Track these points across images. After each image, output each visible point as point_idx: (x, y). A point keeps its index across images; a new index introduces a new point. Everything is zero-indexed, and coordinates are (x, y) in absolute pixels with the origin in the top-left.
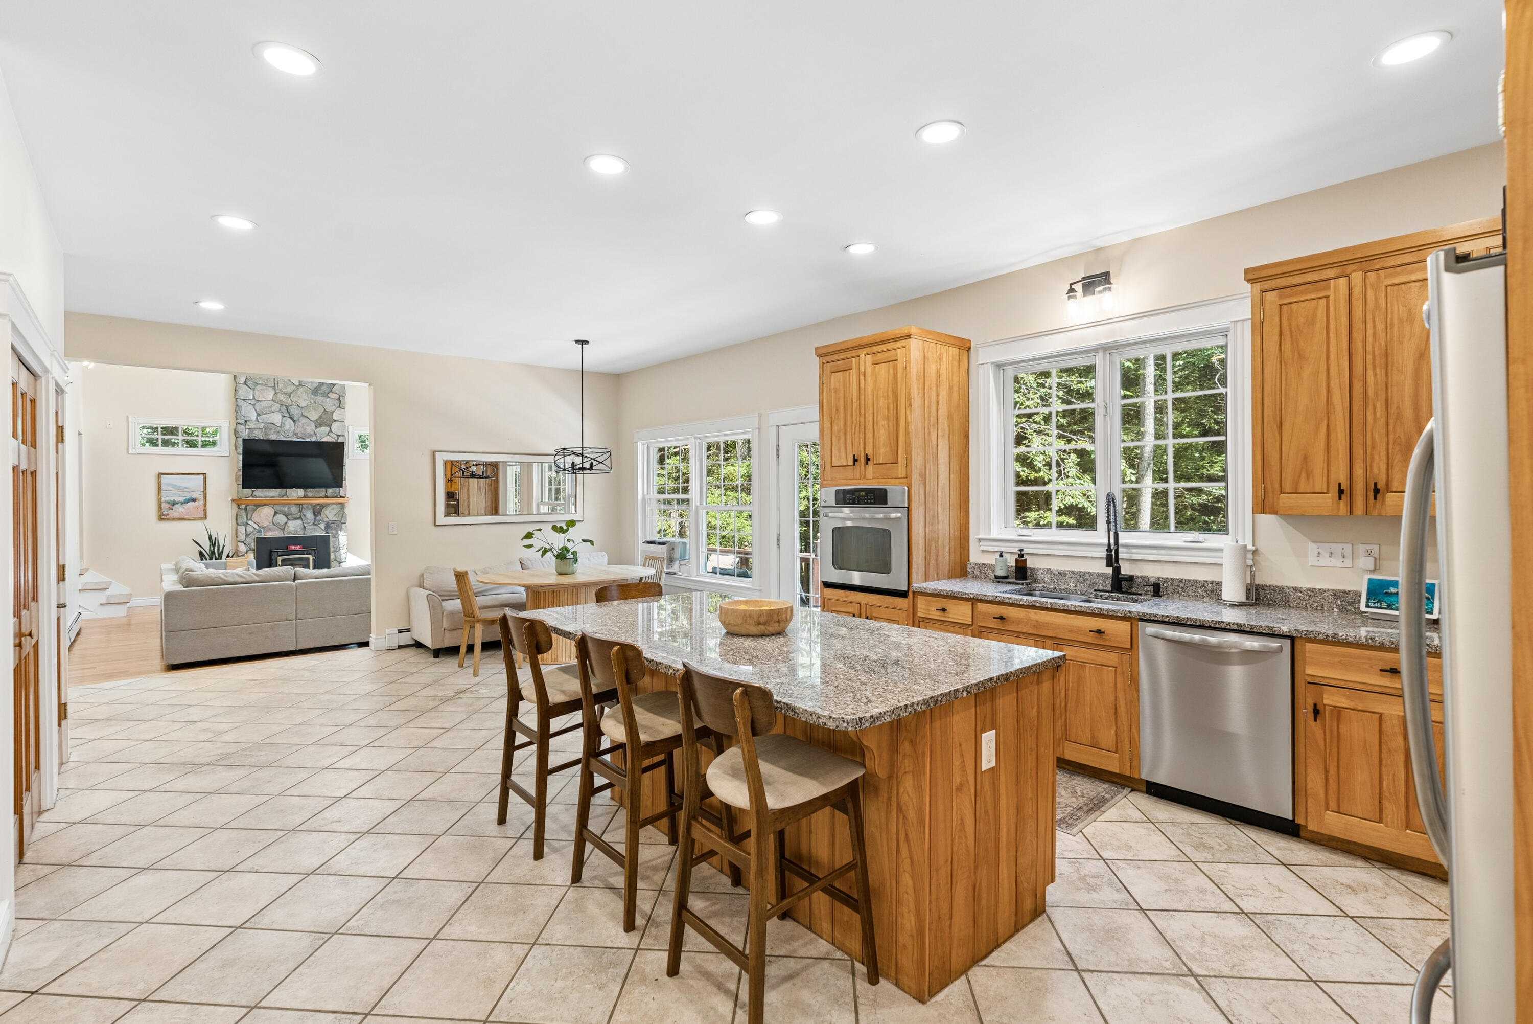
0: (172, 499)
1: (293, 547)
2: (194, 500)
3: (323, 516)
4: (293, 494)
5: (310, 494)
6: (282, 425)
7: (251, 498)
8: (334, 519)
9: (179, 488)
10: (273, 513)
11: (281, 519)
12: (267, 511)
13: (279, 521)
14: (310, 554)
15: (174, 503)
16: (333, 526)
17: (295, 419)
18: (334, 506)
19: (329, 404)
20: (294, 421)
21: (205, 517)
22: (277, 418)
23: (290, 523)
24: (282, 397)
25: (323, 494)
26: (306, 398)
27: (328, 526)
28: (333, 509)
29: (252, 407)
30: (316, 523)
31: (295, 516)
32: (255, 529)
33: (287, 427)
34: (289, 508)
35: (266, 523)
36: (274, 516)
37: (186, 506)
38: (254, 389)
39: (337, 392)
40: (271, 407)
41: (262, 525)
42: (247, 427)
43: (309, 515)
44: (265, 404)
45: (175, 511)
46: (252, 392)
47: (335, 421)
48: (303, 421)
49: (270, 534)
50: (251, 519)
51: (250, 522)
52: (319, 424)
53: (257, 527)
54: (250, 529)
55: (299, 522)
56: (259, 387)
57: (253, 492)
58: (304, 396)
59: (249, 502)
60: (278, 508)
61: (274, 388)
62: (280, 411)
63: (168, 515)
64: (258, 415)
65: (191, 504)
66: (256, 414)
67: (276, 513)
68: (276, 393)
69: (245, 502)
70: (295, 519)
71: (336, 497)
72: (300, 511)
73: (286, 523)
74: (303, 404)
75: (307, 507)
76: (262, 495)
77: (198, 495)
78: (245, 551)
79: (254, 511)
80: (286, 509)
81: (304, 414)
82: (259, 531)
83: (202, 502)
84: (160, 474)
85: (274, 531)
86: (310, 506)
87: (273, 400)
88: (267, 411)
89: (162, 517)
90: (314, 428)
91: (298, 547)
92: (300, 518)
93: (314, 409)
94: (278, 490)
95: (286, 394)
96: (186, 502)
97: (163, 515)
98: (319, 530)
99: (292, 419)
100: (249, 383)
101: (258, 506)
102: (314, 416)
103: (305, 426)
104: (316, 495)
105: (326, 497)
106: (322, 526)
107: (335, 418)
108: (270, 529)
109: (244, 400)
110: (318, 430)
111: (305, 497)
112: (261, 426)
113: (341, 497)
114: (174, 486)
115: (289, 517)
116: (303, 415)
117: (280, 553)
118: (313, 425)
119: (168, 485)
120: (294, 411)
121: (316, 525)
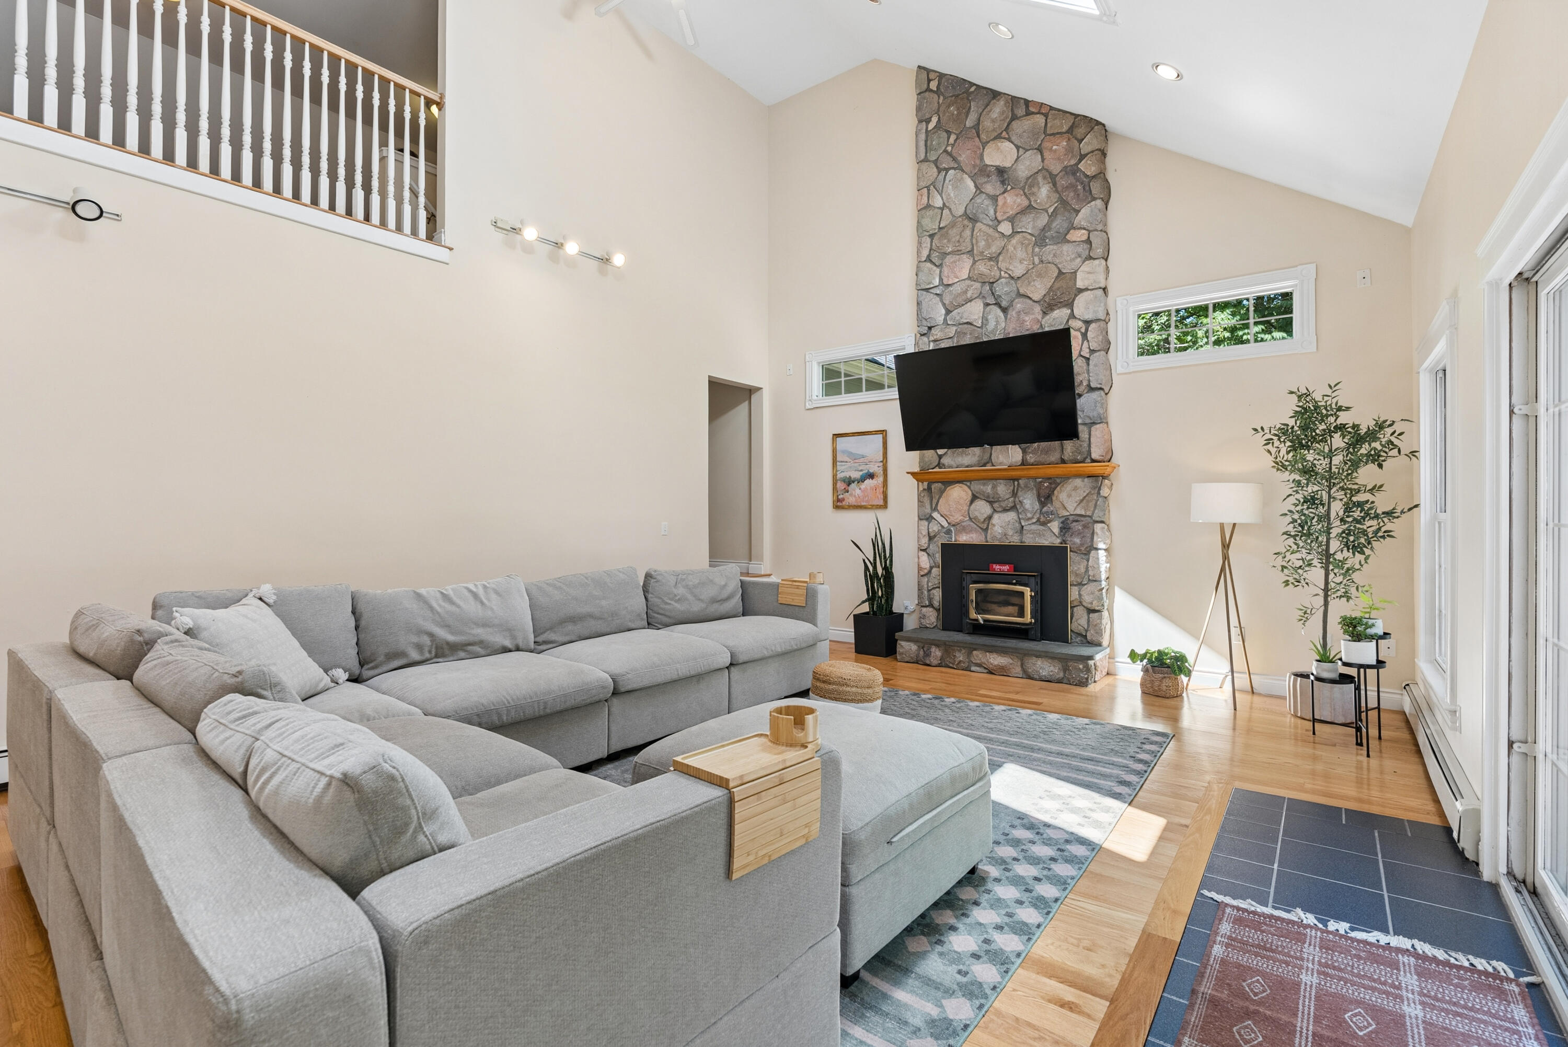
0: (847, 474)
1: (997, 568)
2: (871, 476)
3: (1056, 504)
4: (1002, 458)
5: (1031, 458)
6: (985, 319)
7: (937, 470)
8: (1079, 511)
9: (855, 457)
10: (970, 498)
11: (982, 508)
12: (958, 494)
13: (977, 514)
14: (1026, 585)
15: (849, 482)
16: (1077, 527)
17: (1004, 304)
18: (1078, 482)
19: (1066, 256)
20: (1004, 310)
21: (885, 506)
22: (974, 311)
23: (998, 519)
24: (982, 268)
25: (1054, 457)
26: (1024, 255)
27: (1065, 528)
28: (1075, 489)
29: (938, 299)
30: (1042, 519)
31: (1004, 504)
32: (942, 527)
33: (991, 325)
34: (994, 487)
35: (957, 517)
36: (972, 502)
37: (863, 486)
38: (940, 266)
39: (1084, 224)
40: (966, 292)
41: (951, 519)
42: (932, 338)
43: (1029, 501)
44: (957, 289)
45: (851, 495)
46: (938, 271)
47: (1081, 291)
48: (1019, 305)
49: (964, 539)
50: (935, 509)
51: (935, 515)
52: (1049, 306)
53: (945, 524)
54: (934, 528)
55: (1012, 515)
56: (949, 260)
57: (940, 457)
58: (1020, 254)
59: (932, 477)
60: (977, 487)
61: (971, 252)
62: (981, 296)
63: (843, 500)
64: (948, 312)
65: (868, 482)
66: (943, 311)
67: (974, 498)
68: (975, 262)
69: (926, 477)
70: (1005, 510)
71: (1083, 462)
72: (1014, 494)
73: (990, 518)
74: (1018, 271)
75: (1026, 486)
76: (952, 463)
77: (875, 468)
78: (928, 566)
79: (942, 492)
80: (988, 489)
81: (1021, 291)
82: (948, 532)
83: (881, 479)
84: (837, 436)
85: (971, 531)
86: (1032, 483)
87: (969, 278)
88: (960, 300)
89: (839, 505)
90: (1040, 317)
91: (1006, 568)
92: (1014, 508)
93: (1040, 275)
94: (977, 450)
95: (990, 259)
96: (862, 480)
97: (839, 500)
98: (1048, 534)
99: (998, 304)
100: (935, 257)
101: (948, 483)
102: (1038, 290)
103: (1022, 316)
104: (1043, 458)
105: (1063, 461)
106: (1055, 526)
107: (1080, 284)
108: (964, 530)
109: (927, 290)
110: (1048, 317)
111: (1023, 464)
112: (952, 331)
113: (1093, 461)
114: (850, 454)
115: (996, 505)
116: (1020, 295)
117: (975, 577)
118: (1037, 309)
119: (844, 452)
120: (1002, 288)
121: (1044, 524)
